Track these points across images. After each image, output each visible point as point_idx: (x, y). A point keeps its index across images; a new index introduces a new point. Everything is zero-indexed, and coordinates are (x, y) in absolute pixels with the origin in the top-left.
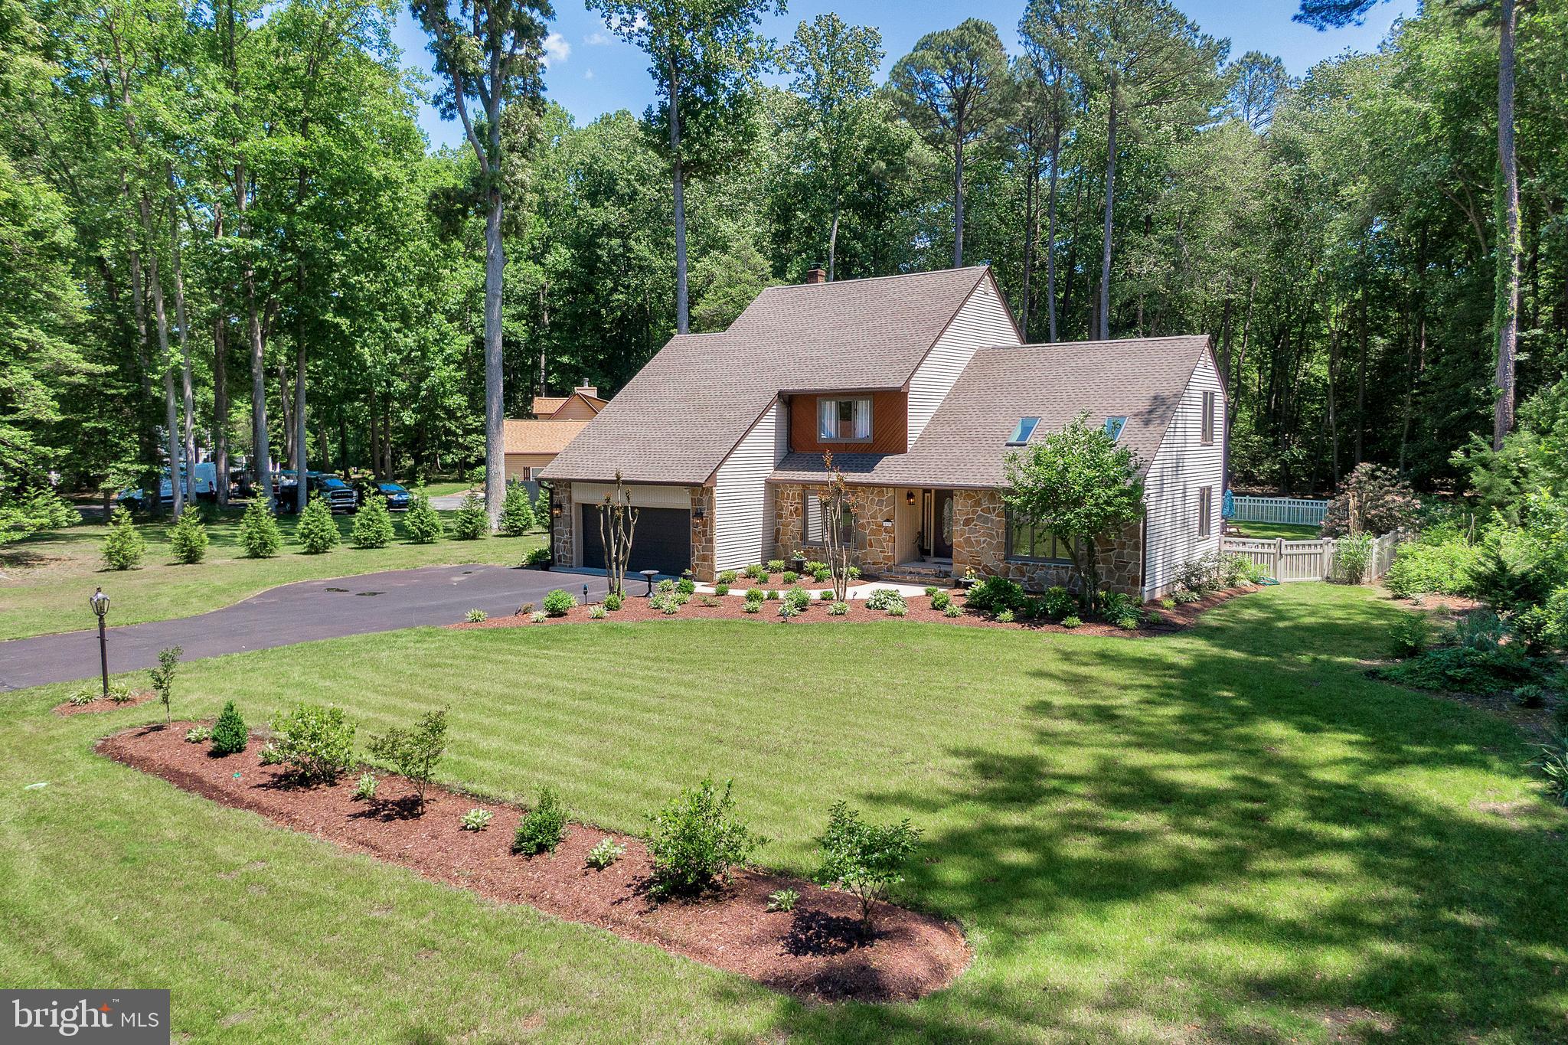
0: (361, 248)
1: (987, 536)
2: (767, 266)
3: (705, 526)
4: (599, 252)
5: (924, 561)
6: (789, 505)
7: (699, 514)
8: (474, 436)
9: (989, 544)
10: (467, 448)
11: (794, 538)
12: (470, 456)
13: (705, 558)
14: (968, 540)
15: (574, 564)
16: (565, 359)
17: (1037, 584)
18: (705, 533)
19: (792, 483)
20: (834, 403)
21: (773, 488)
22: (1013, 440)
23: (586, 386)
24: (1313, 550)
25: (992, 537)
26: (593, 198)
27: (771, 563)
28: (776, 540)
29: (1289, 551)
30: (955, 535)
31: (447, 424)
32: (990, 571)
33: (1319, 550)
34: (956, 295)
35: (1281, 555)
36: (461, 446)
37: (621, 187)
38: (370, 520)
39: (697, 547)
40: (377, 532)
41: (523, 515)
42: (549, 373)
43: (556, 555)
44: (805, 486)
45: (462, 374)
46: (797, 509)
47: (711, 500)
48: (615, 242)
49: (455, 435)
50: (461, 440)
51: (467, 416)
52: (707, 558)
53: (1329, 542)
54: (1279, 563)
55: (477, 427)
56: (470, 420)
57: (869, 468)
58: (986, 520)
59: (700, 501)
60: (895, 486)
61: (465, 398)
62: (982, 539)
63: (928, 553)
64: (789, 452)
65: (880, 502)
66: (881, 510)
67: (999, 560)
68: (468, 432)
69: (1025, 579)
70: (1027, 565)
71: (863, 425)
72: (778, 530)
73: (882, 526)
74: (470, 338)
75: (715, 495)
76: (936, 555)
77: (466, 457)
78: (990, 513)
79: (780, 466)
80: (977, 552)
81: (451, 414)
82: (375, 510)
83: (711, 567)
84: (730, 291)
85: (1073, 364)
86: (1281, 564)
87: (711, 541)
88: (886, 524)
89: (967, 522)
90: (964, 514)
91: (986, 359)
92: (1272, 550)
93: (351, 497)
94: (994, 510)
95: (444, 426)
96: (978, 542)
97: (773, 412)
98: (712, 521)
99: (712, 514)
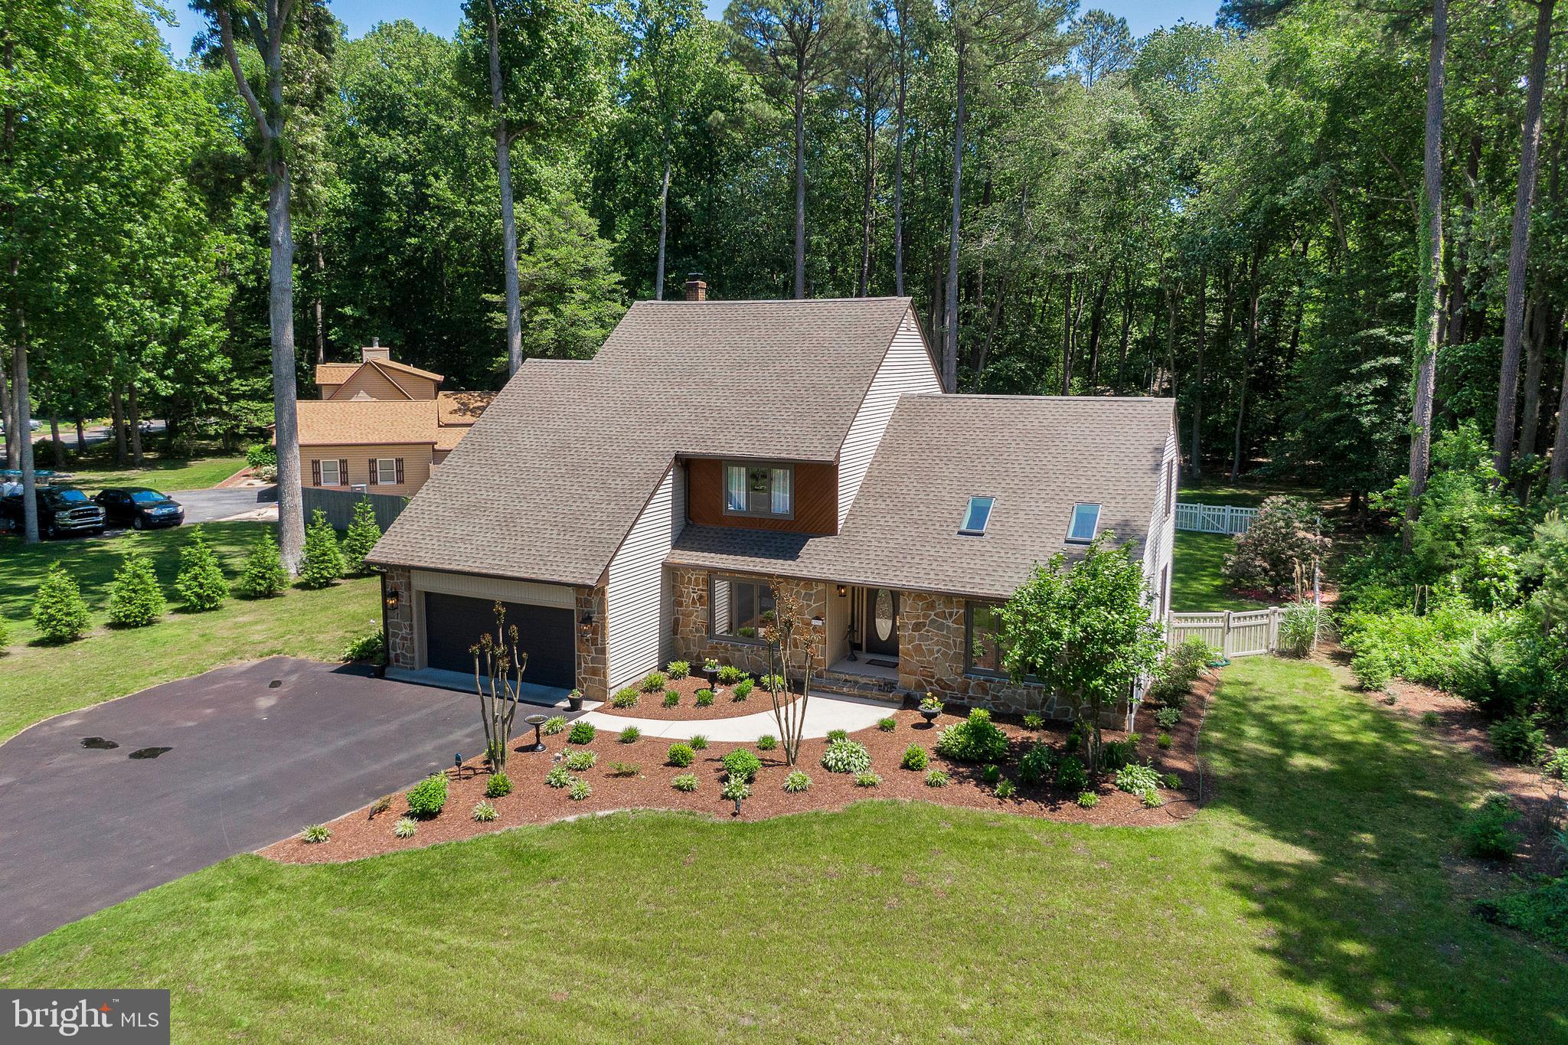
0: (96, 212)
1: (942, 645)
2: (593, 225)
3: (595, 632)
4: (386, 189)
5: (855, 659)
6: (691, 592)
7: (587, 619)
8: (243, 403)
9: (945, 654)
10: (236, 418)
11: (697, 631)
12: (238, 426)
13: (595, 672)
14: (918, 649)
15: (417, 666)
16: (348, 310)
17: (1002, 704)
18: (594, 642)
19: (696, 568)
20: (743, 470)
21: (672, 574)
22: (964, 528)
23: (376, 347)
24: (1259, 621)
25: (947, 646)
26: (373, 123)
27: (673, 666)
28: (675, 632)
29: (1237, 624)
30: (901, 641)
31: (207, 389)
32: (945, 686)
33: (1265, 621)
34: (879, 334)
35: (1229, 628)
36: (224, 415)
37: (409, 112)
38: (134, 591)
39: (584, 659)
40: (143, 606)
41: (330, 561)
42: (327, 327)
43: (392, 654)
44: (713, 574)
45: (224, 334)
46: (701, 597)
47: (602, 602)
48: (404, 177)
49: (218, 401)
50: (225, 408)
51: (232, 380)
52: (599, 671)
53: (1275, 612)
54: (1226, 637)
55: (244, 392)
56: (236, 384)
57: (791, 553)
58: (941, 627)
59: (588, 603)
60: (826, 582)
61: (229, 359)
62: (936, 648)
63: (858, 647)
64: (688, 524)
65: (808, 596)
66: (809, 606)
67: (957, 674)
68: (233, 398)
69: (989, 698)
70: (991, 681)
71: (781, 499)
72: (676, 621)
73: (809, 624)
74: (231, 289)
75: (608, 595)
76: (869, 651)
77: (232, 428)
78: (945, 618)
79: (676, 545)
80: (929, 662)
81: (212, 380)
82: (139, 576)
83: (604, 683)
84: (553, 253)
85: (1020, 426)
86: (1230, 638)
87: (603, 651)
88: (814, 622)
89: (917, 627)
90: (914, 617)
91: (909, 408)
92: (1221, 624)
93: (97, 515)
94: (951, 615)
95: (203, 392)
96: (931, 652)
97: (669, 480)
98: (604, 627)
99: (604, 619)
